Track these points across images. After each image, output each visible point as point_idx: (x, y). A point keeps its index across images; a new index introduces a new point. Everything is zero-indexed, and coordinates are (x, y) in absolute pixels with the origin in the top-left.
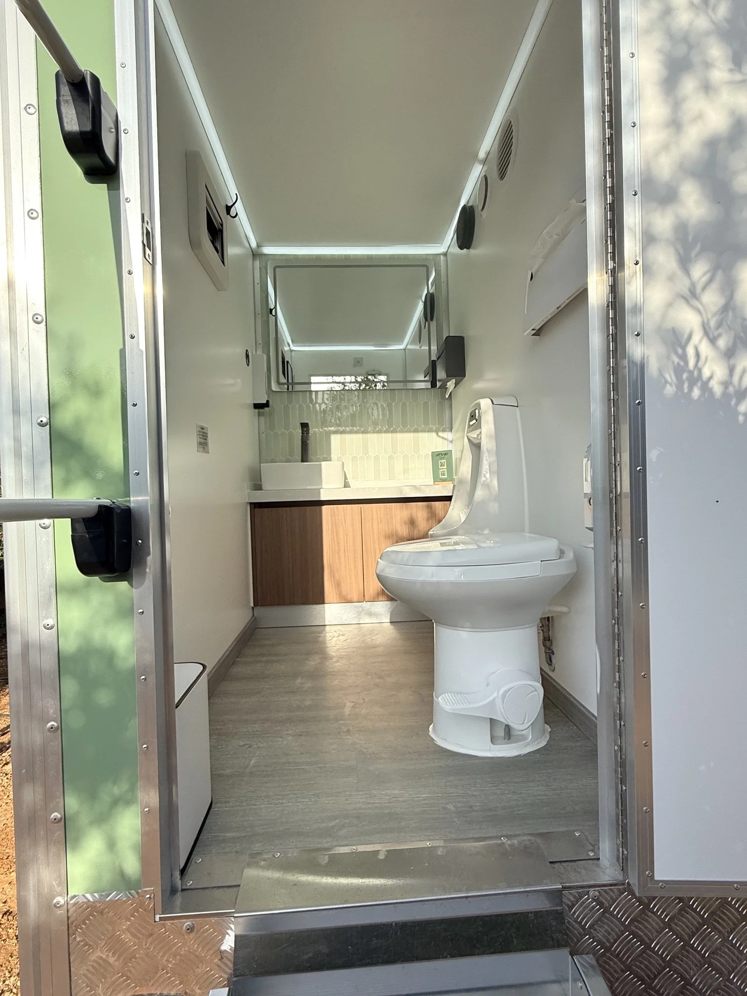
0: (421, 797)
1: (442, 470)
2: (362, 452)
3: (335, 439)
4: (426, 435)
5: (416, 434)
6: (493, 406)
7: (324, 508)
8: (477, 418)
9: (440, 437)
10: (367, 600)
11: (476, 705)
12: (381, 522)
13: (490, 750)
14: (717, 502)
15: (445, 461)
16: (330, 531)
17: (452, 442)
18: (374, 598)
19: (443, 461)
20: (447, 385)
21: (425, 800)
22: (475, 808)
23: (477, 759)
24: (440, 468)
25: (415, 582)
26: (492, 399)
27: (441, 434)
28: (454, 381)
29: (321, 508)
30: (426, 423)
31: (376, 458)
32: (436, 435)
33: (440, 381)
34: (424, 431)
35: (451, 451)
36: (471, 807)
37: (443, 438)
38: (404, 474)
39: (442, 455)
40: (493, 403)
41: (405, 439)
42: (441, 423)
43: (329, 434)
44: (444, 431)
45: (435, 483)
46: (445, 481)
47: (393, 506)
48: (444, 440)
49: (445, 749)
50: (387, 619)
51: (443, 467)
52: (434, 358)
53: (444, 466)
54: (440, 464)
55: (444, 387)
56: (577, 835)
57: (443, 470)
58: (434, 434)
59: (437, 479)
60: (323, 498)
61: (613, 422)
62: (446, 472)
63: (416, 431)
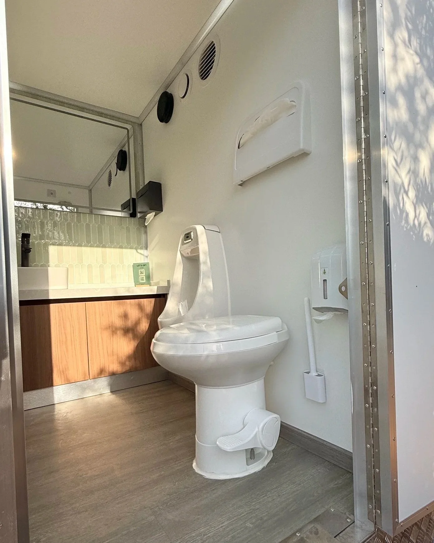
0: (224, 526)
1: (141, 277)
2: (77, 262)
3: (53, 250)
4: (129, 251)
5: (121, 250)
6: (205, 231)
7: (52, 306)
8: (192, 238)
9: (138, 253)
10: (91, 378)
11: (246, 441)
12: (103, 315)
13: (247, 470)
14: (417, 286)
15: (144, 270)
16: (58, 325)
17: (147, 257)
18: (98, 375)
19: (142, 270)
20: (146, 216)
21: (228, 527)
22: (265, 518)
23: (241, 480)
24: (140, 275)
25: (200, 356)
26: (204, 226)
27: (139, 251)
28: (154, 213)
29: (49, 306)
30: (128, 242)
31: (90, 266)
32: (136, 251)
33: (140, 212)
34: (126, 248)
35: (149, 263)
36: (261, 519)
37: (140, 254)
38: (112, 278)
39: (142, 266)
40: (205, 229)
41: (112, 253)
42: (139, 243)
43: (46, 246)
44: (141, 248)
45: (136, 286)
46: (144, 284)
47: (112, 303)
48: (141, 255)
49: (215, 480)
50: (107, 391)
51: (142, 275)
52: (134, 196)
53: (143, 273)
54: (140, 272)
55: (143, 218)
56: (333, 510)
57: (143, 277)
58: (134, 251)
59: (137, 283)
60: (51, 297)
61: (366, 236)
62: (145, 278)
63: (121, 247)
